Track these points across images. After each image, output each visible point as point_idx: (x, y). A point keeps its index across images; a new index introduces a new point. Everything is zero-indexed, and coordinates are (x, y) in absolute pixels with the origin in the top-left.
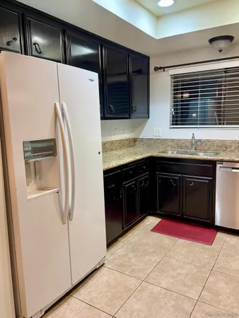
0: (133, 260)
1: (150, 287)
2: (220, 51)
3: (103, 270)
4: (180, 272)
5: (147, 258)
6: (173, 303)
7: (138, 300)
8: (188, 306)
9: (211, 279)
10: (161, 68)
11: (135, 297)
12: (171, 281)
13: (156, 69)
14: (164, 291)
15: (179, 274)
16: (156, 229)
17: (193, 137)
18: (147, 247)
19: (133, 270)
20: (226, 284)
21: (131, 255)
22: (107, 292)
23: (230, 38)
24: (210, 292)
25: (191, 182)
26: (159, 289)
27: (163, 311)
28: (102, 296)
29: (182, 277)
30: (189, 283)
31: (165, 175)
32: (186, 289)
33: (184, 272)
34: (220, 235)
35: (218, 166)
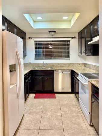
0: (34, 110)
1: (45, 116)
2: (52, 35)
3: (25, 117)
4: (52, 109)
5: (38, 108)
6: (55, 118)
7: (44, 121)
8: (60, 118)
9: (61, 108)
10: (31, 38)
11: (42, 121)
12: (51, 112)
13: (29, 38)
14: (50, 116)
15: (51, 110)
16: (35, 97)
17: (44, 63)
18: (36, 104)
19: (36, 113)
20: (66, 108)
21: (32, 108)
22: (31, 123)
23: (55, 32)
24: (63, 112)
25: (46, 78)
26: (49, 116)
27: (54, 122)
28: (31, 125)
29: (53, 110)
30: (56, 111)
31: (37, 77)
32: (56, 113)
33: (53, 108)
34: (56, 95)
35: (55, 72)
